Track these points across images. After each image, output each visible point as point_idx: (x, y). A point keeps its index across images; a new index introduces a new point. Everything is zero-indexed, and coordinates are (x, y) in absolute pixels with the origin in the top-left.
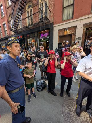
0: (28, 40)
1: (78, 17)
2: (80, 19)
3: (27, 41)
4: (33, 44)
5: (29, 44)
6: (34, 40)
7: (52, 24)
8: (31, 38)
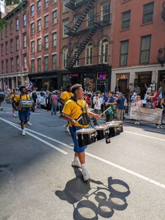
0: (85, 79)
1: (130, 66)
2: (132, 67)
3: (83, 80)
4: (90, 85)
5: (85, 85)
6: (92, 80)
7: (111, 67)
8: (88, 77)
